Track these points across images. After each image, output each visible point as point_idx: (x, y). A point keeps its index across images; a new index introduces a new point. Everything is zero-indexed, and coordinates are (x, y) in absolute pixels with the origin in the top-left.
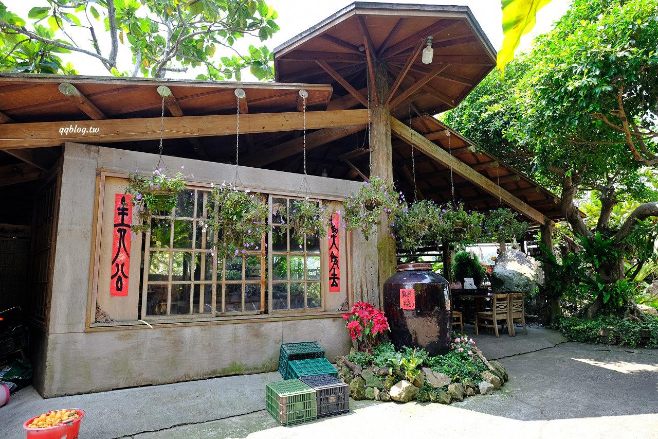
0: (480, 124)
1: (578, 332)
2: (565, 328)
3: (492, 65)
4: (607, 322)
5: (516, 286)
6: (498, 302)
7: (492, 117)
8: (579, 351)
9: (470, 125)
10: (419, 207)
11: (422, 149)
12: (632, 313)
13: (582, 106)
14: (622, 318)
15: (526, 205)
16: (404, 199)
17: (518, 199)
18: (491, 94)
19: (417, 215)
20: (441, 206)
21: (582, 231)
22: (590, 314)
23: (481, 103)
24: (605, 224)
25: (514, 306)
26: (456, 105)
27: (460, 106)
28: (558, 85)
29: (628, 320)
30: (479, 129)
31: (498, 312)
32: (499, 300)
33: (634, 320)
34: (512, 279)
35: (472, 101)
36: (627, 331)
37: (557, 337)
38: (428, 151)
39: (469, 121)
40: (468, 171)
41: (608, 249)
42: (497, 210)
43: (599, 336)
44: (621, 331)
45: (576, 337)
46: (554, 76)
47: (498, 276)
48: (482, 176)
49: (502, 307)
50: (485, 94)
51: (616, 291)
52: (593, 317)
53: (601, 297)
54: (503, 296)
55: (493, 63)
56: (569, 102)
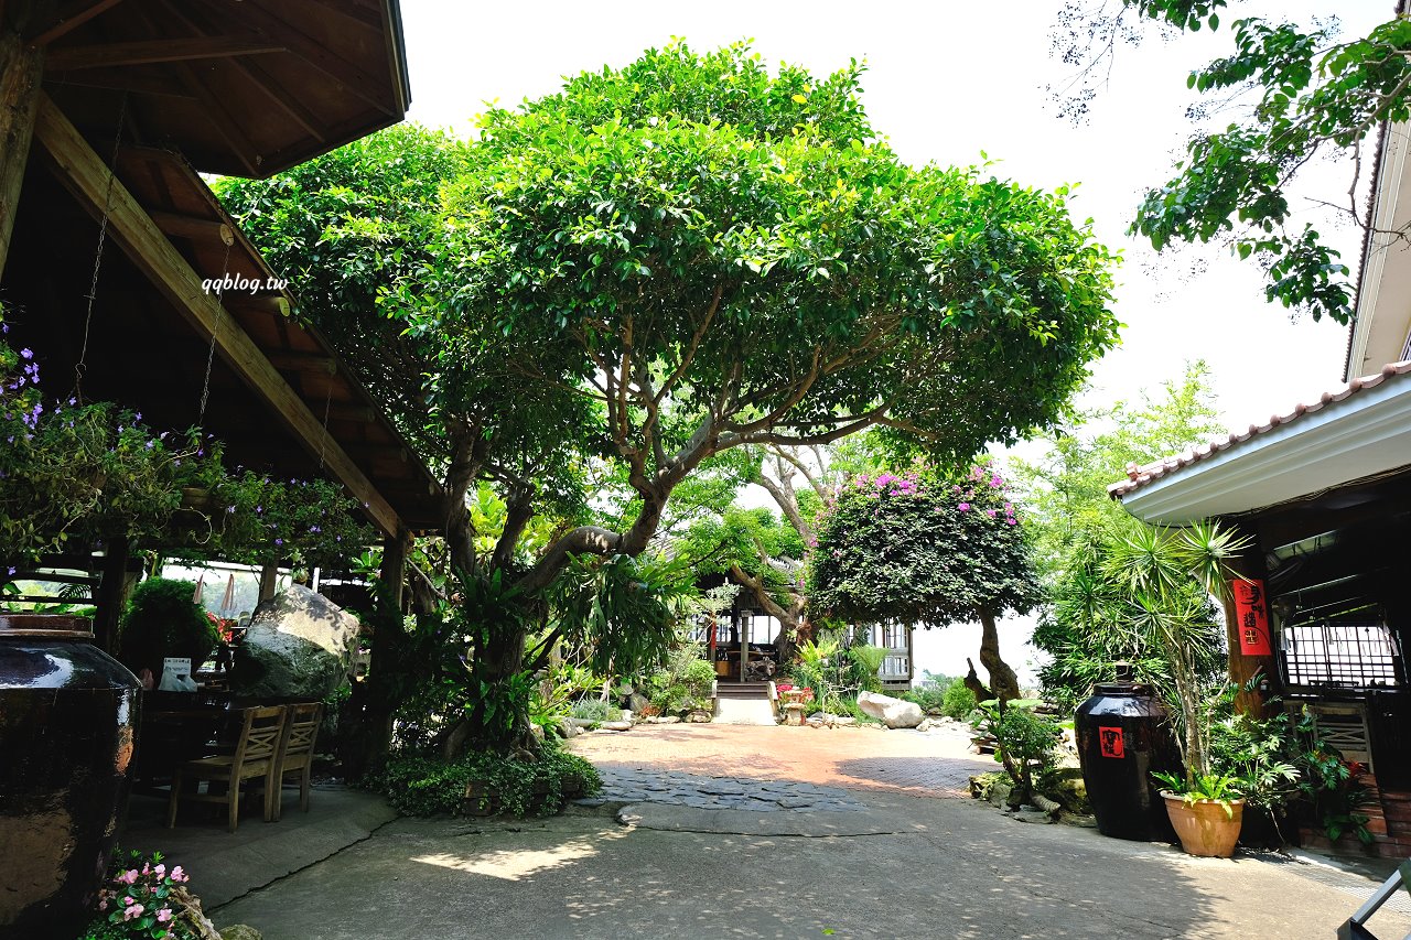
0: (315, 251)
1: (421, 792)
2: (394, 785)
3: (391, 114)
4: (479, 765)
5: (295, 682)
6: (255, 730)
7: (350, 244)
8: (422, 843)
9: (289, 243)
10: (85, 421)
11: (131, 248)
12: (523, 743)
13: (583, 289)
14: (506, 756)
15: (368, 484)
16: (36, 380)
17: (354, 468)
18: (357, 189)
19: (69, 445)
20: (163, 435)
21: (467, 564)
22: (450, 750)
23: (331, 198)
24: (507, 556)
25: (293, 737)
26: (264, 173)
27: (273, 181)
28: (552, 220)
29: (514, 759)
30: (312, 262)
31: (247, 758)
32: (258, 723)
33: (524, 758)
34: (288, 663)
35: (308, 184)
36: (513, 782)
37: (376, 810)
38: (151, 263)
39: (289, 232)
40: (254, 361)
41: (510, 608)
42: (311, 481)
43: (462, 800)
44: (503, 784)
45: (415, 806)
46: (545, 198)
47: (254, 653)
48: (287, 386)
49: (264, 742)
50: (344, 183)
51: (506, 697)
52: (454, 756)
53: (479, 710)
54: (272, 711)
55: (395, 111)
56: (564, 269)
